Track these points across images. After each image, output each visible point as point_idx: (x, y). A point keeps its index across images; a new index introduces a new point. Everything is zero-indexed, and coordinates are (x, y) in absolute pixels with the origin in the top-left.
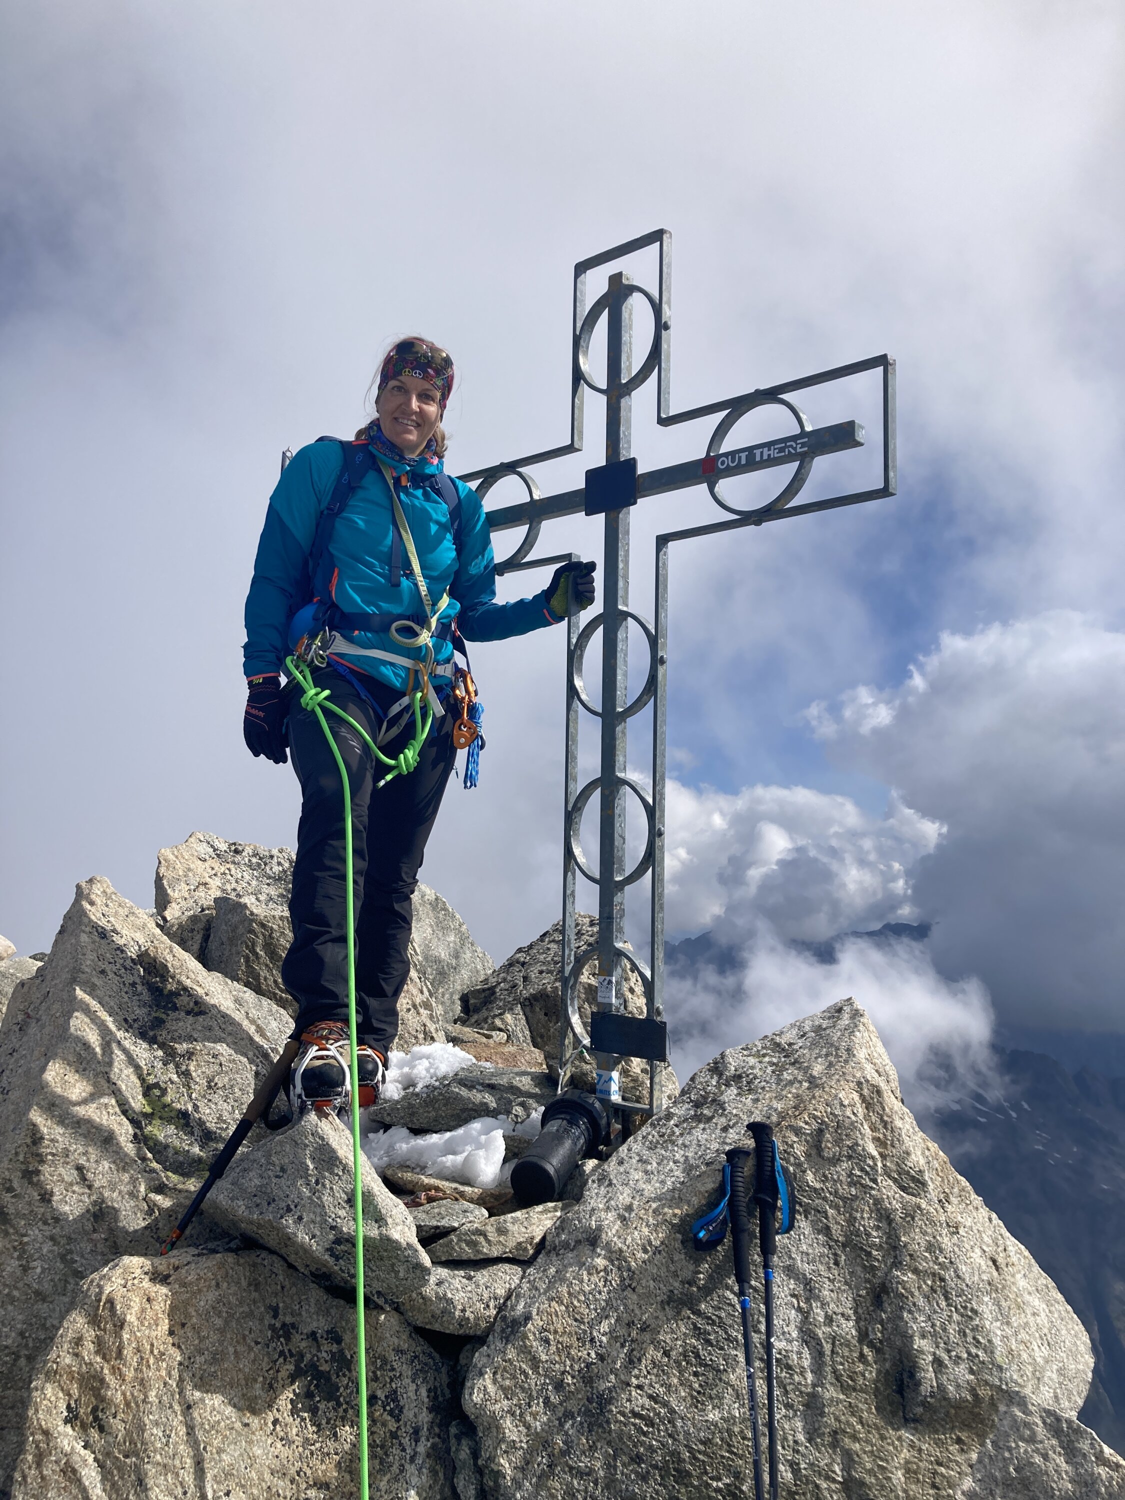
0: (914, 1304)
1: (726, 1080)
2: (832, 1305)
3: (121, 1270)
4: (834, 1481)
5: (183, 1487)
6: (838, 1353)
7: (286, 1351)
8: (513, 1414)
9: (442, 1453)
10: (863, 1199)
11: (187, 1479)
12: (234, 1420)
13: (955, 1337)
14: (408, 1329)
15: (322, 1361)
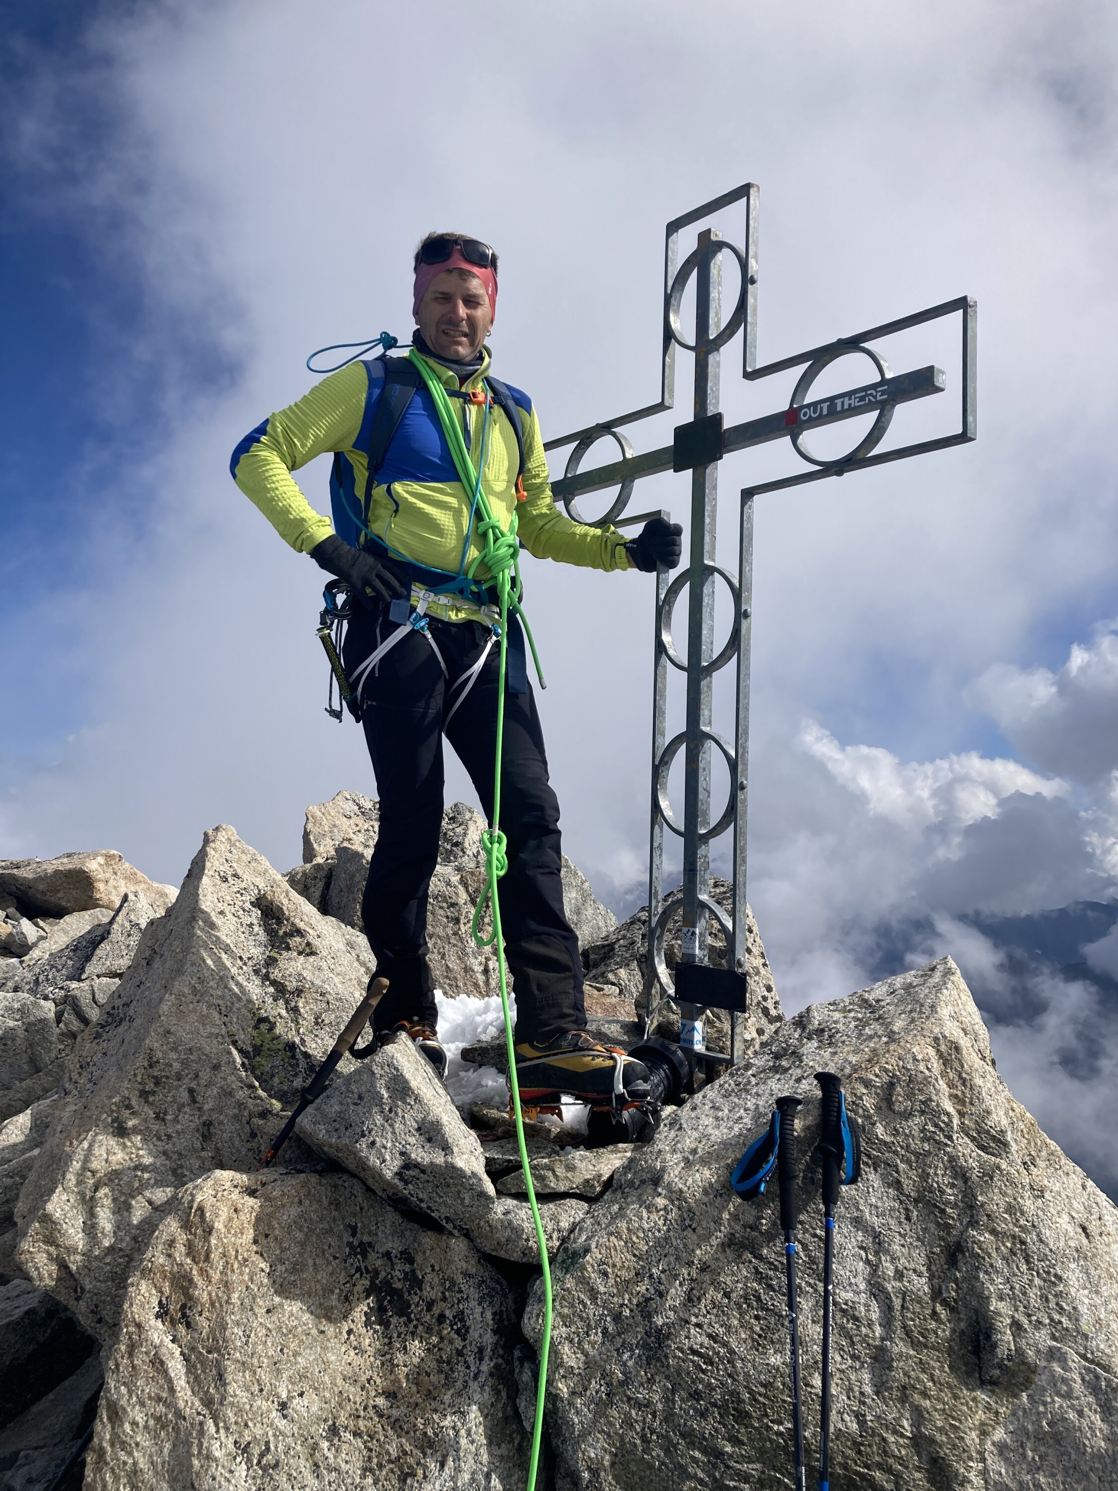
0: (991, 1265)
1: (809, 1034)
2: (903, 1260)
3: (212, 1182)
4: (902, 1436)
5: (259, 1385)
6: (908, 1309)
7: (363, 1268)
8: (571, 1342)
9: (505, 1374)
10: (936, 1155)
11: (264, 1377)
12: (310, 1326)
13: (1036, 1301)
14: (476, 1255)
15: (395, 1278)
